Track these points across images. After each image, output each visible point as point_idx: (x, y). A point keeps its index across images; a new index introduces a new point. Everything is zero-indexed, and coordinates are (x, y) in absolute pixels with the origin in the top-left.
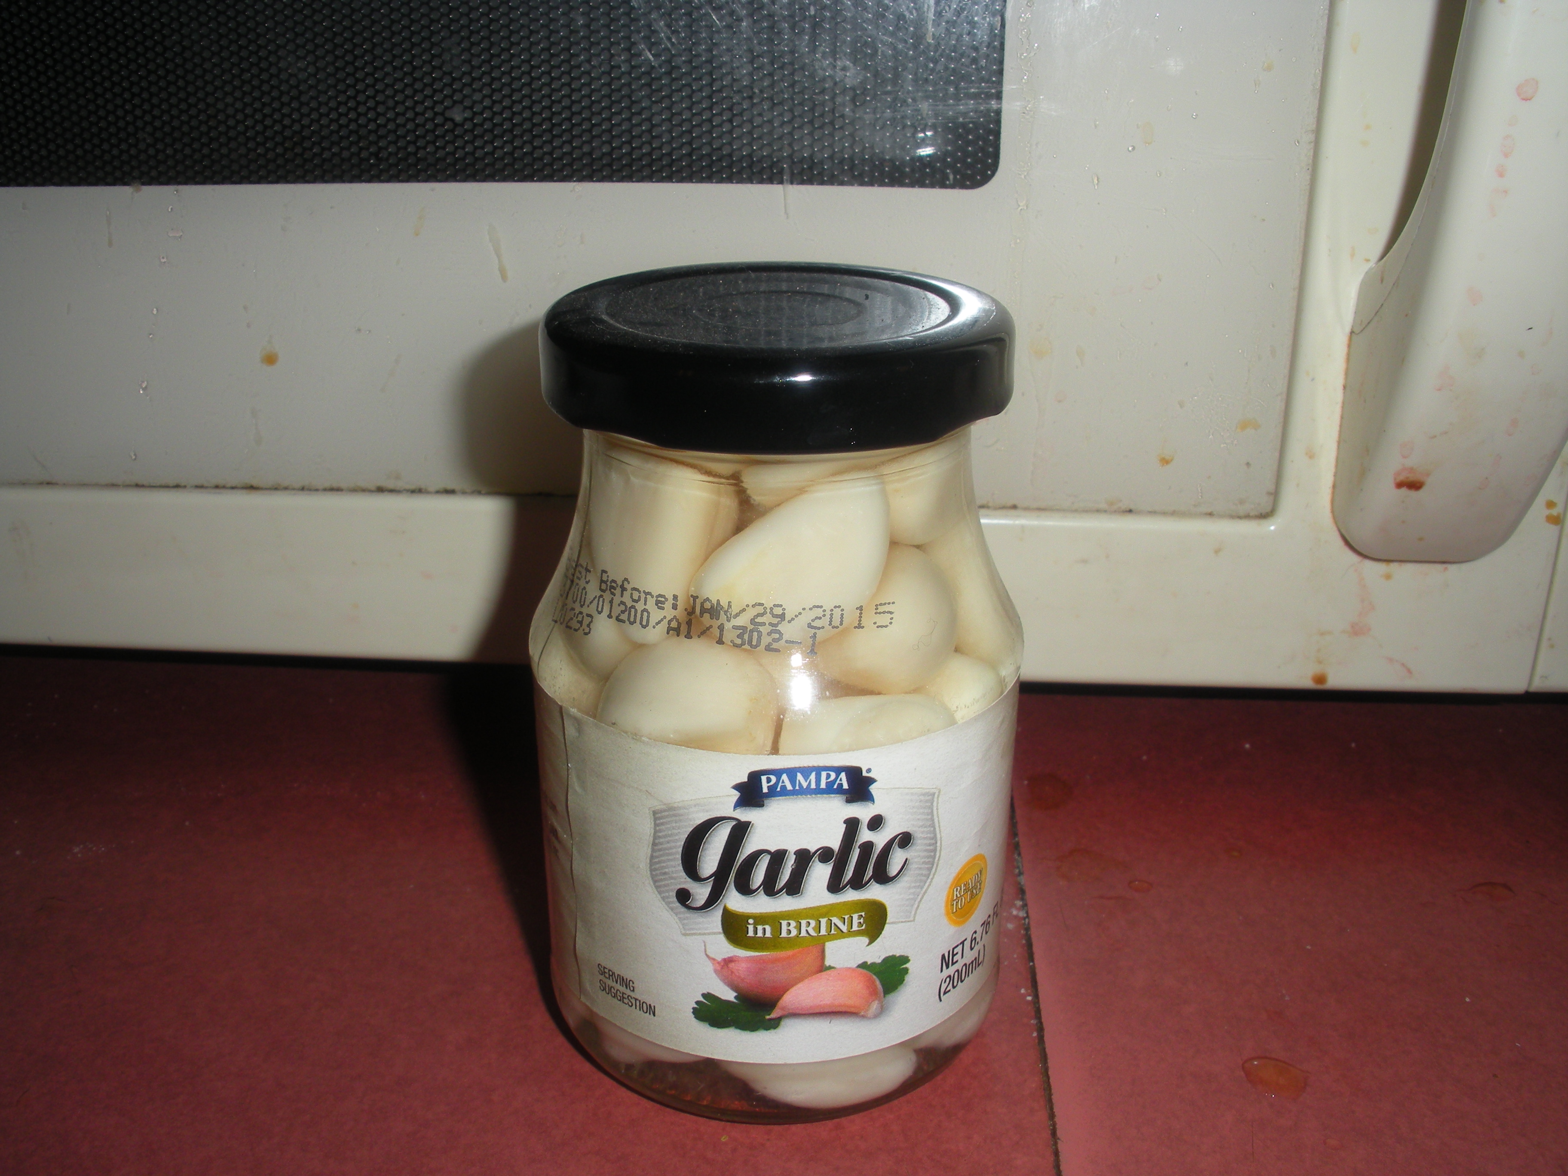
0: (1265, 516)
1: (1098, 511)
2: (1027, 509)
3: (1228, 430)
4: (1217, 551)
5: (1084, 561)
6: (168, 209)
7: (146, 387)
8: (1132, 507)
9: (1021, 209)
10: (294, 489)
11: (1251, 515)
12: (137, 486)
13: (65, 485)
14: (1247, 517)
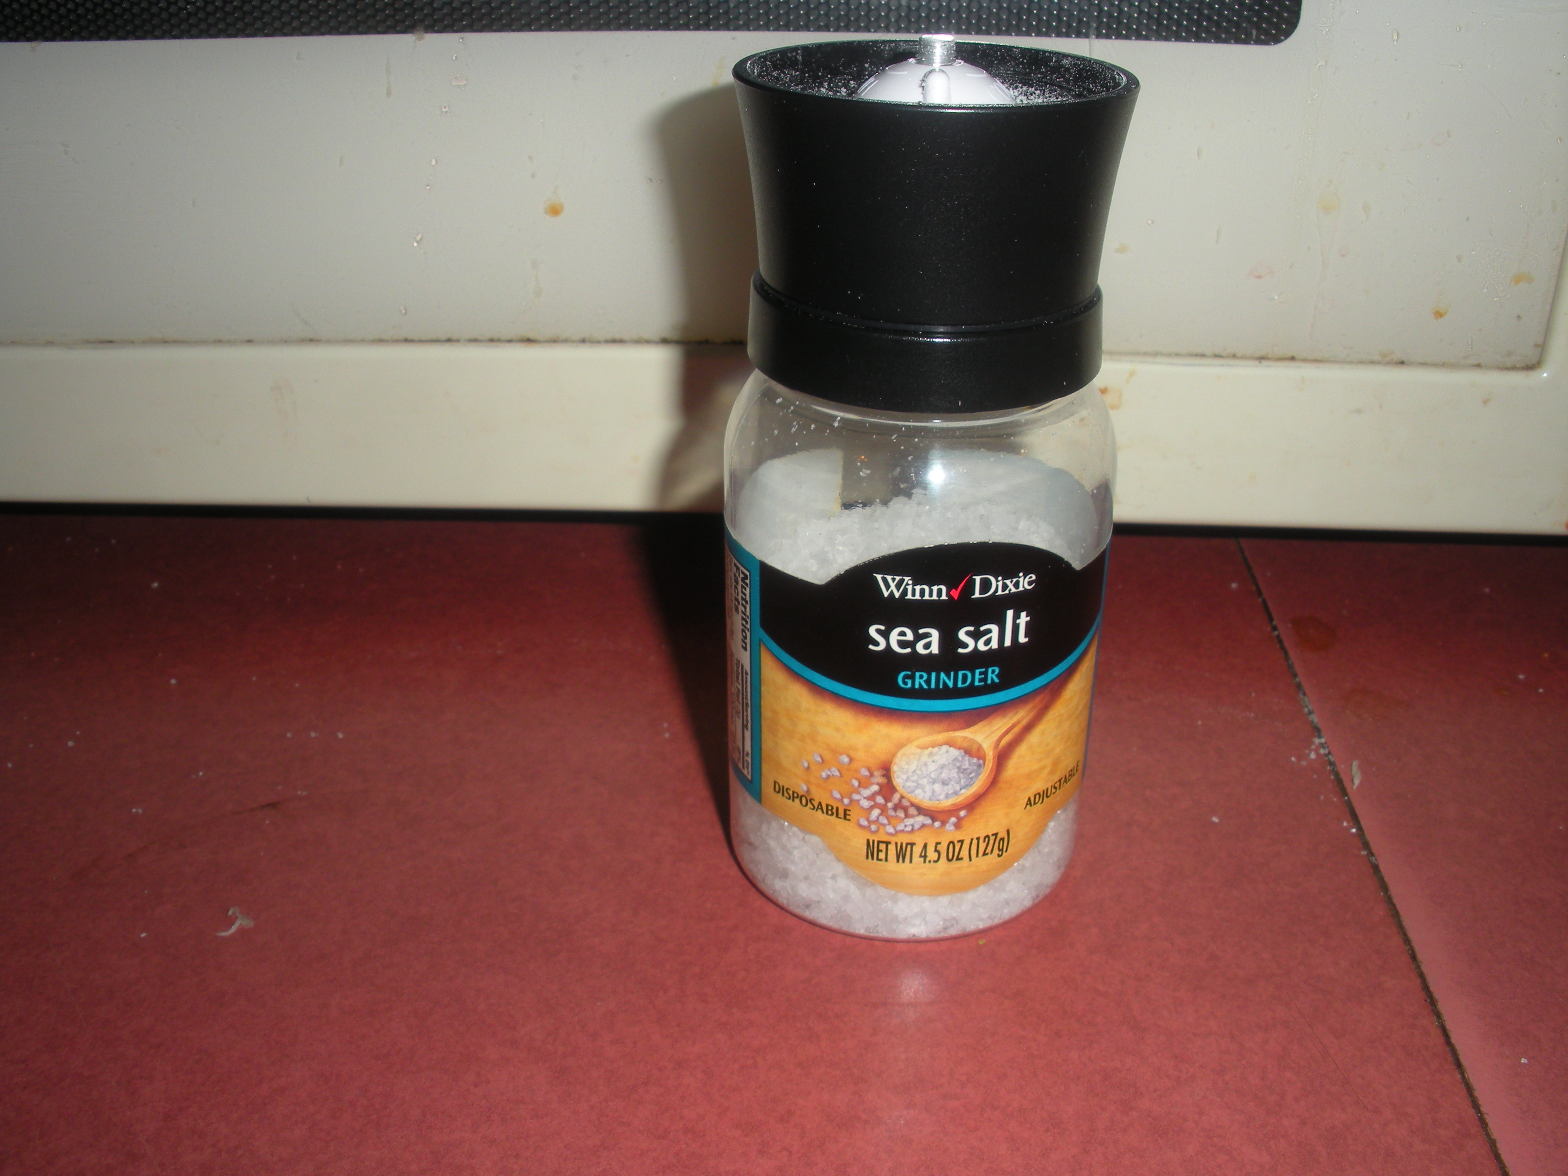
0: (1531, 367)
1: (1372, 362)
2: (1305, 360)
3: (1502, 284)
4: (1485, 402)
5: (1359, 411)
6: (453, 57)
7: (421, 239)
8: (1404, 359)
9: (1320, 66)
10: (573, 341)
11: (1518, 366)
12: (406, 340)
13: (329, 342)
14: (1513, 368)
